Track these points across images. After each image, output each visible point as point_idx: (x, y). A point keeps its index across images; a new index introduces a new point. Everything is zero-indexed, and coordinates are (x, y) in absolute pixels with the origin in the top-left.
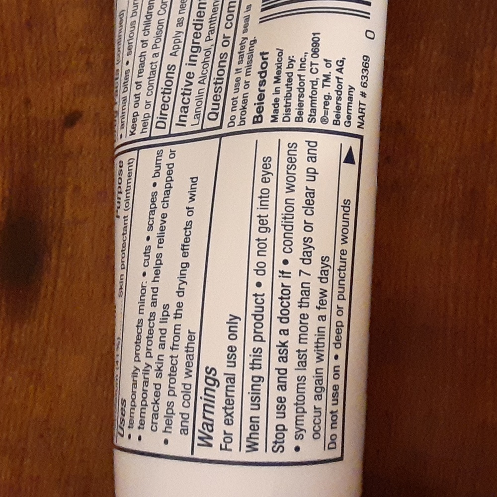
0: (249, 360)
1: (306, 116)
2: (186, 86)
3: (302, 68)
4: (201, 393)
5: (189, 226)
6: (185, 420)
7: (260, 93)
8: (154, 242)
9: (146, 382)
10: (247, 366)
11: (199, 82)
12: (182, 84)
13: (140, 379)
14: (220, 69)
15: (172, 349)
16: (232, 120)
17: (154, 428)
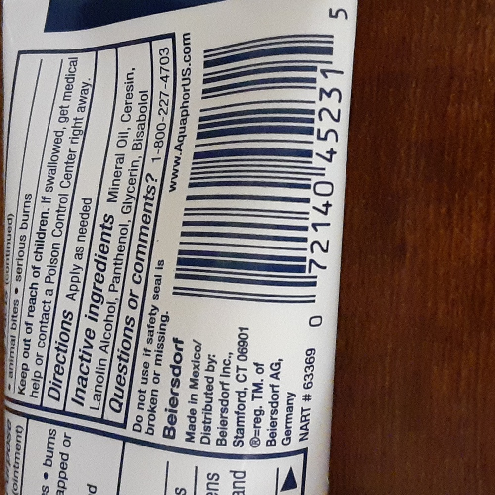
2: (85, 347)
3: (225, 374)
7: (172, 396)
11: (101, 348)
12: (81, 344)
14: (126, 339)
16: (138, 422)
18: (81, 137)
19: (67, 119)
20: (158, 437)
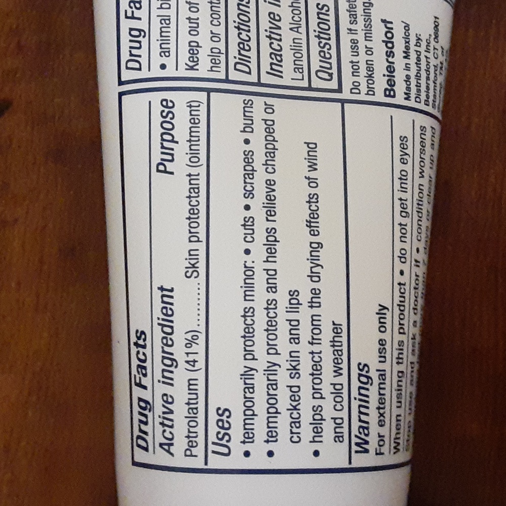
0: (396, 354)
1: (431, 101)
2: (271, 28)
4: (355, 393)
5: (313, 199)
6: (339, 425)
7: (388, 64)
8: (258, 212)
9: (273, 384)
10: (395, 360)
11: (291, 29)
12: (265, 24)
13: (260, 381)
14: (322, 22)
15: (312, 344)
16: (356, 87)
17: (295, 439)
20: (380, 97)
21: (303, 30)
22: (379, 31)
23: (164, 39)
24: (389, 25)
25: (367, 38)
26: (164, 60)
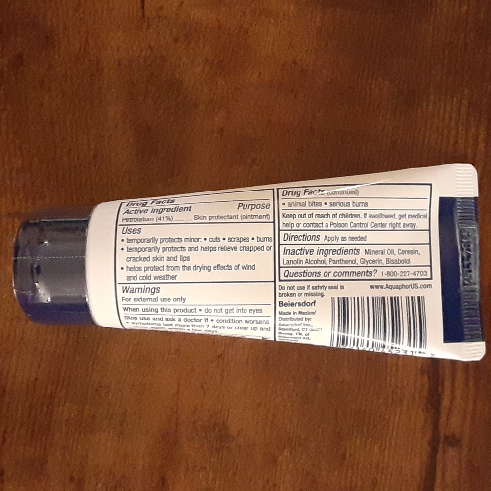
0: (165, 307)
1: (281, 327)
2: (306, 250)
3: (305, 324)
4: (147, 286)
5: (229, 267)
6: (134, 279)
7: (295, 304)
8: (222, 244)
9: (150, 250)
10: (162, 307)
11: (307, 259)
12: (308, 248)
13: (151, 245)
14: (312, 274)
15: (167, 266)
16: (282, 288)
17: (128, 259)
18: (392, 229)
19: (400, 219)
20: (279, 299)
21: (307, 265)
22: (310, 299)
23: (296, 204)
24: (313, 304)
25: (306, 294)
26: (287, 204)
